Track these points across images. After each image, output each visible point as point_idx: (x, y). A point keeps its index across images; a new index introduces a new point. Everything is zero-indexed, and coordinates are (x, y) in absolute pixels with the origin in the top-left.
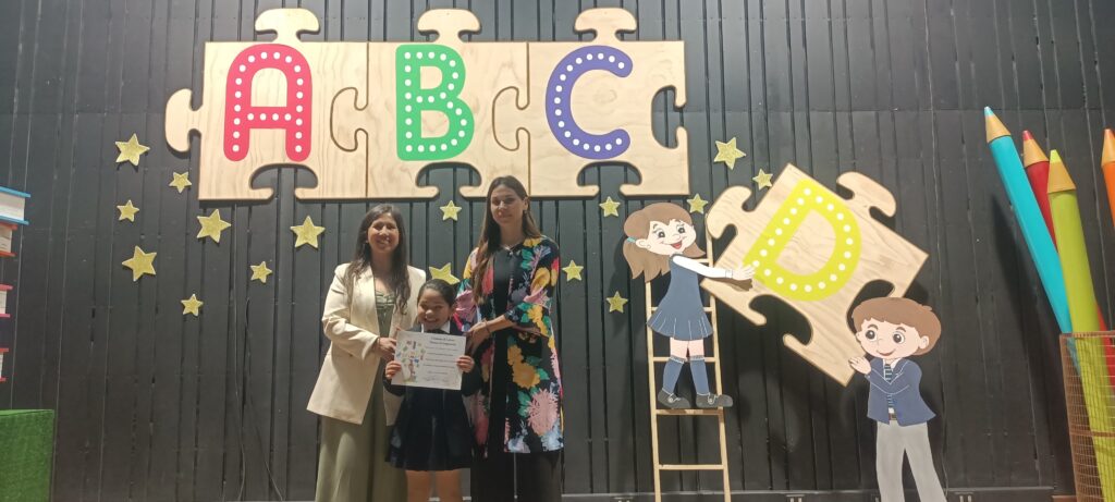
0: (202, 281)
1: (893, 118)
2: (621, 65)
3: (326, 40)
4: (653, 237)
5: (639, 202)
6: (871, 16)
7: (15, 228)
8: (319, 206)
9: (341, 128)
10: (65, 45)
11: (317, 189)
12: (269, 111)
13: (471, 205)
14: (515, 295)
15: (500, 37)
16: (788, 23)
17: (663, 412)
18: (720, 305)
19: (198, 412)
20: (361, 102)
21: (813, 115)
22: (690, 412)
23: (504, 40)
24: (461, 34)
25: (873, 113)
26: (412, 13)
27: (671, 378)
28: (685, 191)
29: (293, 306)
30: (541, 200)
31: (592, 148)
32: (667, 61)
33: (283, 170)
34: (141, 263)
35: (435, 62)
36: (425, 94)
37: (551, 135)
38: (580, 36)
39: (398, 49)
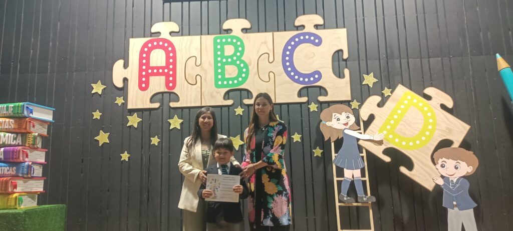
0: (130, 145)
1: (450, 60)
2: (317, 41)
3: (182, 35)
4: (334, 121)
5: (327, 104)
6: (437, 12)
7: (49, 124)
8: (181, 110)
9: (189, 75)
10: (70, 42)
11: (179, 102)
12: (158, 68)
13: (248, 108)
14: (266, 149)
15: (260, 31)
16: (397, 17)
17: (342, 204)
18: (368, 152)
19: (128, 205)
20: (198, 63)
21: (410, 60)
22: (355, 204)
23: (262, 32)
24: (242, 30)
25: (440, 59)
26: (220, 21)
27: (345, 188)
28: (349, 99)
29: (169, 156)
30: (281, 104)
31: (304, 79)
32: (338, 38)
34: (103, 138)
35: (231, 43)
36: (227, 58)
37: (285, 74)
38: (297, 28)
39: (214, 38)
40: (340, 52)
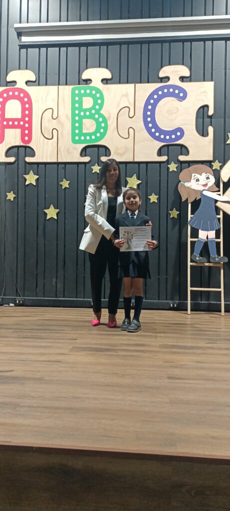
2: (181, 95)
3: (39, 85)
4: (193, 181)
5: (187, 164)
8: (36, 165)
9: (45, 128)
11: (35, 157)
12: (13, 120)
15: (121, 82)
17: (192, 264)
18: (224, 213)
20: (55, 116)
22: (207, 264)
23: (124, 83)
24: (103, 80)
26: (79, 71)
27: (198, 248)
28: (211, 159)
29: (25, 212)
30: (139, 163)
31: (165, 137)
32: (205, 92)
33: (20, 148)
35: (90, 95)
36: (85, 110)
37: (145, 131)
38: (162, 80)
39: (72, 89)
40: (205, 108)
